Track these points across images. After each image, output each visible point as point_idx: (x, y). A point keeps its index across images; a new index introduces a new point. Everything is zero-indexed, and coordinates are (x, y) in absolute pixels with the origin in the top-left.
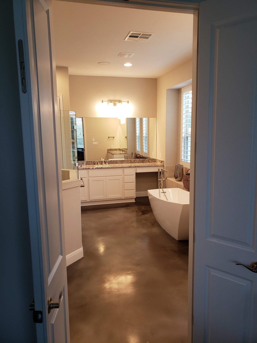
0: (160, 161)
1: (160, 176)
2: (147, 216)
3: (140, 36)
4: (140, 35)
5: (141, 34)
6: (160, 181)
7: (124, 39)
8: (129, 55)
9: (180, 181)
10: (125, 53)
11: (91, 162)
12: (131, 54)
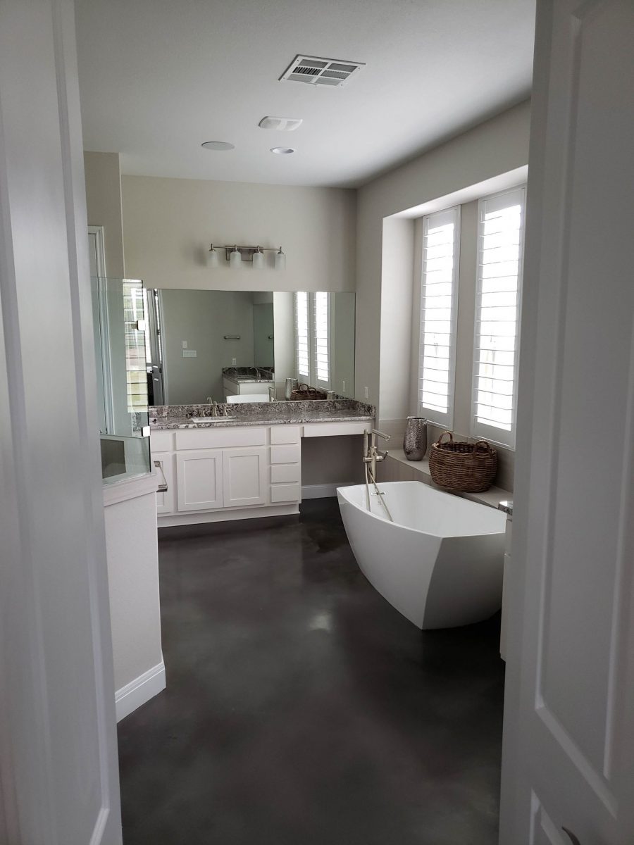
0: (364, 406)
1: (369, 449)
2: (334, 555)
3: (323, 70)
4: (326, 68)
5: (327, 63)
6: (368, 462)
7: (279, 77)
8: (290, 124)
9: (419, 460)
10: (279, 119)
11: (180, 410)
12: (296, 122)
